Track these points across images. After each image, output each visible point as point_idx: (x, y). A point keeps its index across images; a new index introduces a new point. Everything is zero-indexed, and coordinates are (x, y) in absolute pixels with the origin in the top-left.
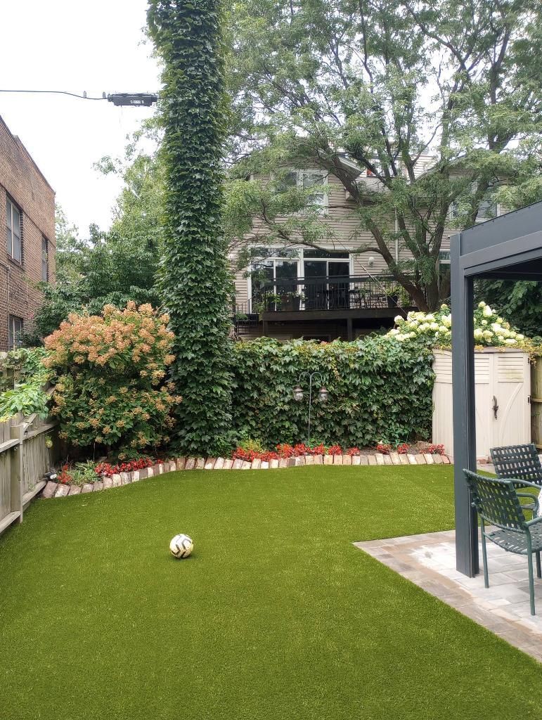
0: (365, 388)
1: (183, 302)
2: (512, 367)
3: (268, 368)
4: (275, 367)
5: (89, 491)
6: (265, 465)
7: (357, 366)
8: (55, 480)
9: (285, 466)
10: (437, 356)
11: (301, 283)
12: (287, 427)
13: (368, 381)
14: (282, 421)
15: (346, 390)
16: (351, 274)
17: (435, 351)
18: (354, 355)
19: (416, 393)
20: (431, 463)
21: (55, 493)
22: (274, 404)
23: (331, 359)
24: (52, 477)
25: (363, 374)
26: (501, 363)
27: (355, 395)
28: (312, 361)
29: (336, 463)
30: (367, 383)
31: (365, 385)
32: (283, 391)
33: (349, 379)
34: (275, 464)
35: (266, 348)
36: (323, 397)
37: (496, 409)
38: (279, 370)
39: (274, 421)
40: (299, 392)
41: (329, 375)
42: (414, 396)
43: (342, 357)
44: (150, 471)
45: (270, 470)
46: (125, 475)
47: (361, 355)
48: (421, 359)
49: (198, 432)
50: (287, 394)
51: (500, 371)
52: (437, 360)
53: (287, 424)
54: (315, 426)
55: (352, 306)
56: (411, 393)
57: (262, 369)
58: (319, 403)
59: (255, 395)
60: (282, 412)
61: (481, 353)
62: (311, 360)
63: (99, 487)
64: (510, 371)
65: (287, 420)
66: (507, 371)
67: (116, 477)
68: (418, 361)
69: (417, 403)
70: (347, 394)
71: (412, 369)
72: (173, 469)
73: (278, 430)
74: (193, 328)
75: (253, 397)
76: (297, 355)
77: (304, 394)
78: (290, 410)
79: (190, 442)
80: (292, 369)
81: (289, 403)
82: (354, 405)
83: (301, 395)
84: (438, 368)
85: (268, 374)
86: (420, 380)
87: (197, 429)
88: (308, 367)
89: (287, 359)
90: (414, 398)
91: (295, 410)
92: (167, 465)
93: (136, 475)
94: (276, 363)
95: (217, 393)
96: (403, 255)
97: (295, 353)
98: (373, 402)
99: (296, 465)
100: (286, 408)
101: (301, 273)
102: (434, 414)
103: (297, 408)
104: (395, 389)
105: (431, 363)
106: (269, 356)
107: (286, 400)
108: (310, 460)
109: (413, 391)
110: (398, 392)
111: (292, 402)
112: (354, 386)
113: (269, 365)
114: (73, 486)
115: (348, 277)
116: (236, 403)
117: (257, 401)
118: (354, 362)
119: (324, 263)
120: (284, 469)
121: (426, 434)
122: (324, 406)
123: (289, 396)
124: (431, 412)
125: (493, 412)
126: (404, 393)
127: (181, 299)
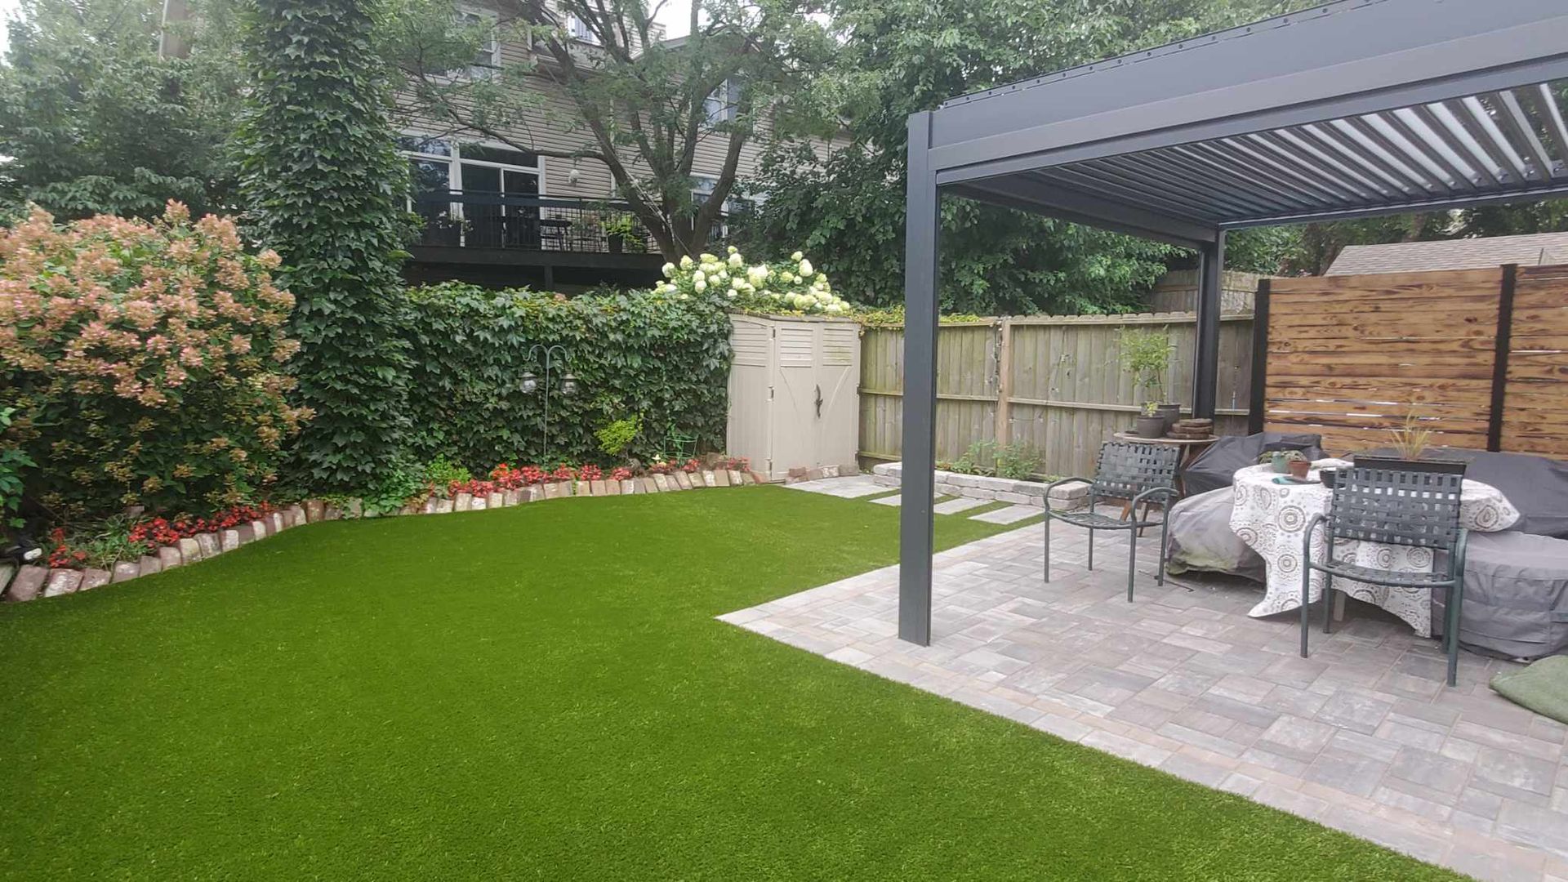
0: (632, 373)
1: (305, 202)
2: (840, 344)
3: (470, 336)
4: (482, 335)
5: (131, 578)
6: (479, 504)
7: (619, 337)
8: (36, 562)
9: (514, 503)
10: (736, 325)
11: (456, 199)
12: (505, 438)
13: (637, 362)
14: (497, 428)
15: (603, 375)
16: (540, 193)
17: (732, 317)
18: (615, 320)
19: (706, 382)
20: (738, 482)
21: (43, 588)
22: (481, 399)
23: (579, 322)
24: (28, 555)
25: (627, 350)
26: (827, 337)
27: (617, 383)
28: (547, 326)
29: (596, 493)
30: (635, 366)
31: (631, 367)
32: (497, 376)
33: (606, 358)
34: (496, 500)
35: (464, 301)
36: (569, 387)
37: (819, 403)
38: (491, 340)
39: (482, 429)
40: (530, 379)
41: (576, 352)
42: (703, 386)
43: (597, 321)
44: (259, 528)
45: (489, 512)
46: (208, 540)
47: (624, 318)
48: (714, 328)
49: (348, 452)
50: (504, 382)
51: (826, 349)
52: (736, 331)
53: (505, 434)
54: (553, 435)
55: (544, 244)
56: (698, 382)
57: (459, 339)
58: (559, 396)
59: (447, 383)
60: (497, 412)
61: (802, 321)
62: (545, 323)
63: (153, 566)
64: (837, 349)
65: (504, 427)
66: (831, 349)
67: (189, 545)
68: (711, 331)
69: (707, 397)
70: (605, 383)
71: (702, 344)
72: (300, 519)
73: (490, 445)
74: (328, 253)
75: (443, 387)
76: (521, 317)
77: (538, 383)
78: (512, 409)
79: (332, 471)
80: (515, 339)
81: (508, 398)
82: (616, 401)
83: (532, 383)
84: (737, 343)
85: (469, 346)
86: (714, 363)
87: (345, 447)
88: (542, 336)
89: (505, 322)
90: (703, 388)
91: (520, 409)
92: (288, 515)
93: (232, 539)
94: (485, 328)
95: (384, 380)
96: (639, 172)
97: (519, 312)
98: (644, 394)
99: (531, 500)
100: (504, 405)
101: (455, 182)
102: (730, 413)
103: (522, 407)
104: (676, 374)
105: (726, 336)
106: (472, 314)
107: (504, 392)
108: (551, 490)
109: (702, 378)
110: (680, 380)
111: (516, 395)
112: (614, 367)
113: (472, 331)
114: (88, 570)
115: (537, 197)
116: (413, 398)
117: (452, 394)
118: (614, 330)
119: (498, 170)
120: (513, 508)
121: (717, 442)
122: (566, 402)
123: (508, 385)
124: (725, 409)
125: (815, 408)
126: (690, 380)
127: (299, 196)
